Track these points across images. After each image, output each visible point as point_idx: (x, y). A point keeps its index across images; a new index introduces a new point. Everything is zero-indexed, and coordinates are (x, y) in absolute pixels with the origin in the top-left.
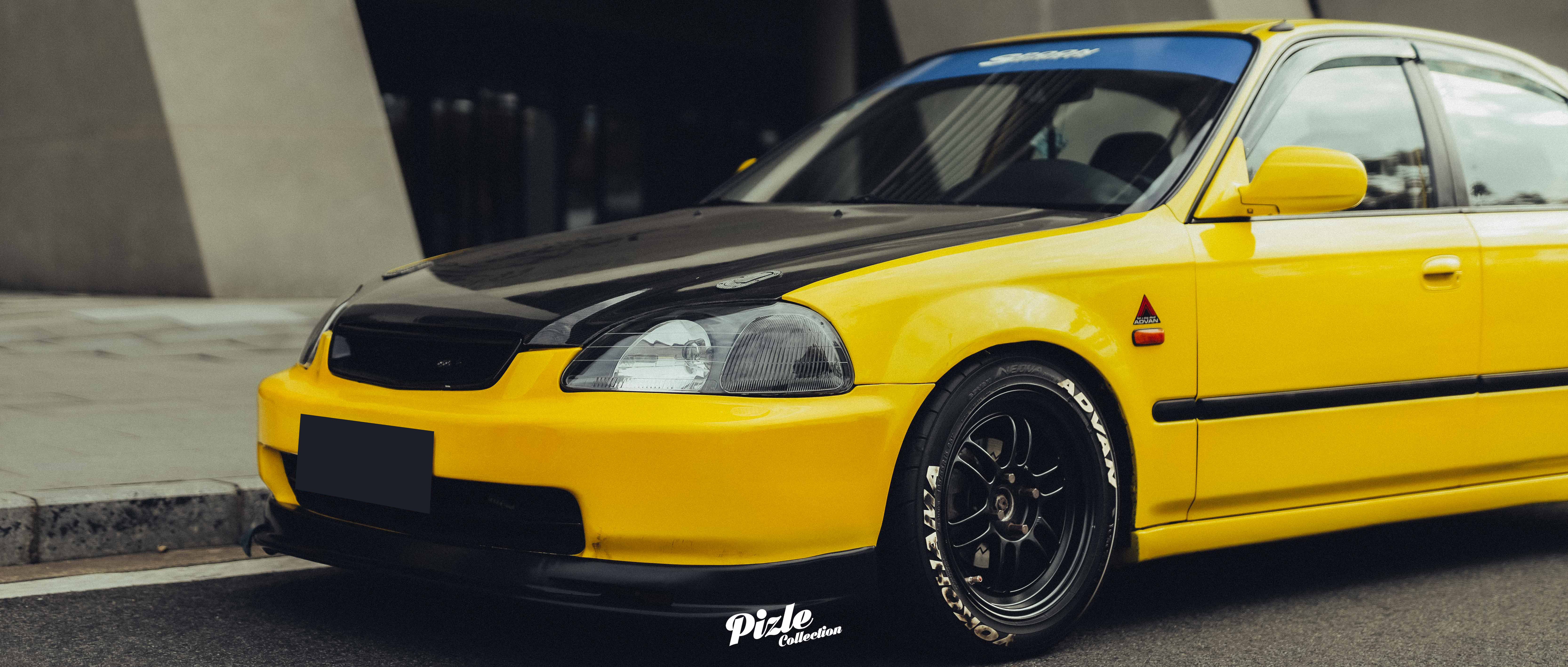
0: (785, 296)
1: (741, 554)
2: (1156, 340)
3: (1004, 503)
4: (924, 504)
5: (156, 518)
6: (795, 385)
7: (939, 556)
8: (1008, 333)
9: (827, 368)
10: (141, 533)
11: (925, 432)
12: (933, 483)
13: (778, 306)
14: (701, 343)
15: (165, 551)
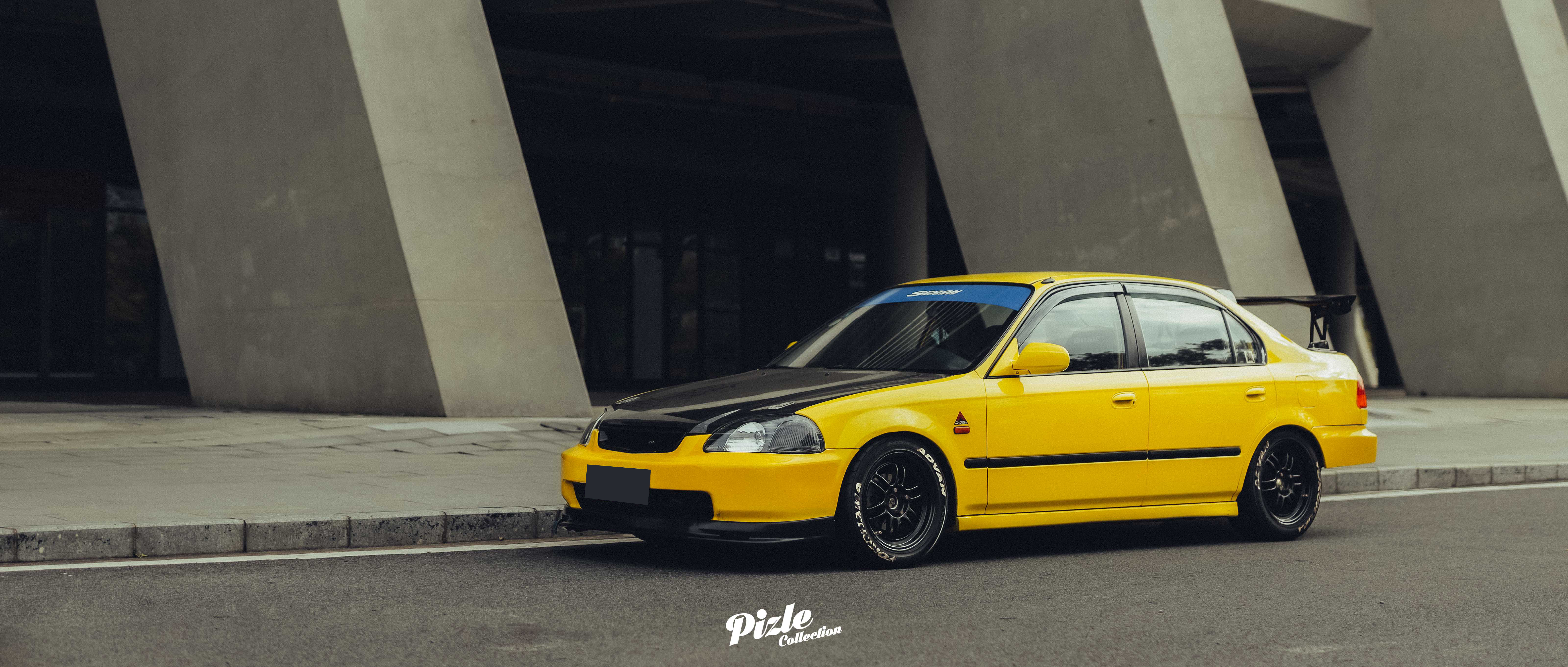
0: (796, 412)
1: (777, 517)
2: (966, 431)
3: (893, 501)
4: (855, 499)
5: (498, 523)
6: (800, 449)
7: (862, 521)
8: (894, 427)
9: (814, 443)
10: (491, 531)
11: (855, 469)
12: (859, 490)
13: (794, 416)
14: (761, 432)
15: (502, 540)
